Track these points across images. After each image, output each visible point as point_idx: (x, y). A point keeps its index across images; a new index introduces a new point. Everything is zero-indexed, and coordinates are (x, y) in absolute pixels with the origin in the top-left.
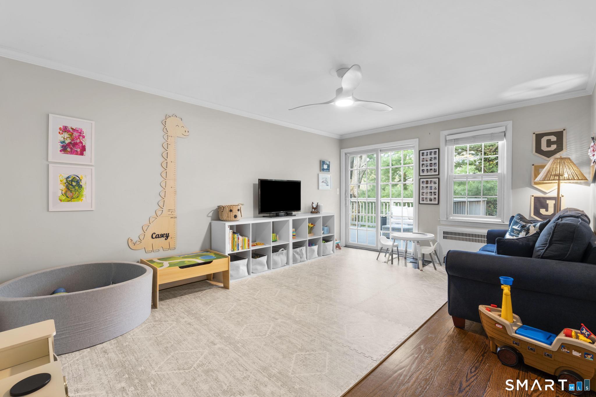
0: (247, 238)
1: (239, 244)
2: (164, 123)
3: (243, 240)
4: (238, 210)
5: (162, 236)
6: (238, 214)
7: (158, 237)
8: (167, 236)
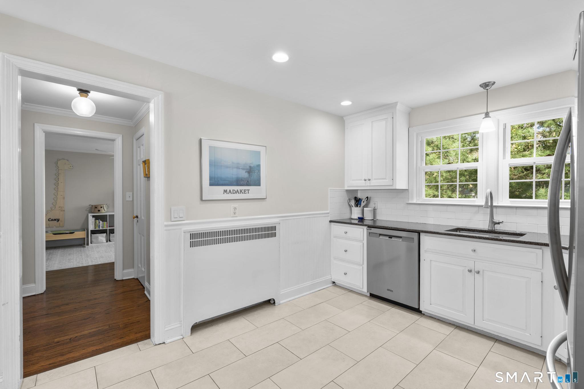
0: (106, 223)
1: (100, 225)
2: (56, 163)
3: (103, 224)
4: (101, 207)
5: (55, 220)
6: (101, 209)
7: (53, 220)
8: (58, 220)
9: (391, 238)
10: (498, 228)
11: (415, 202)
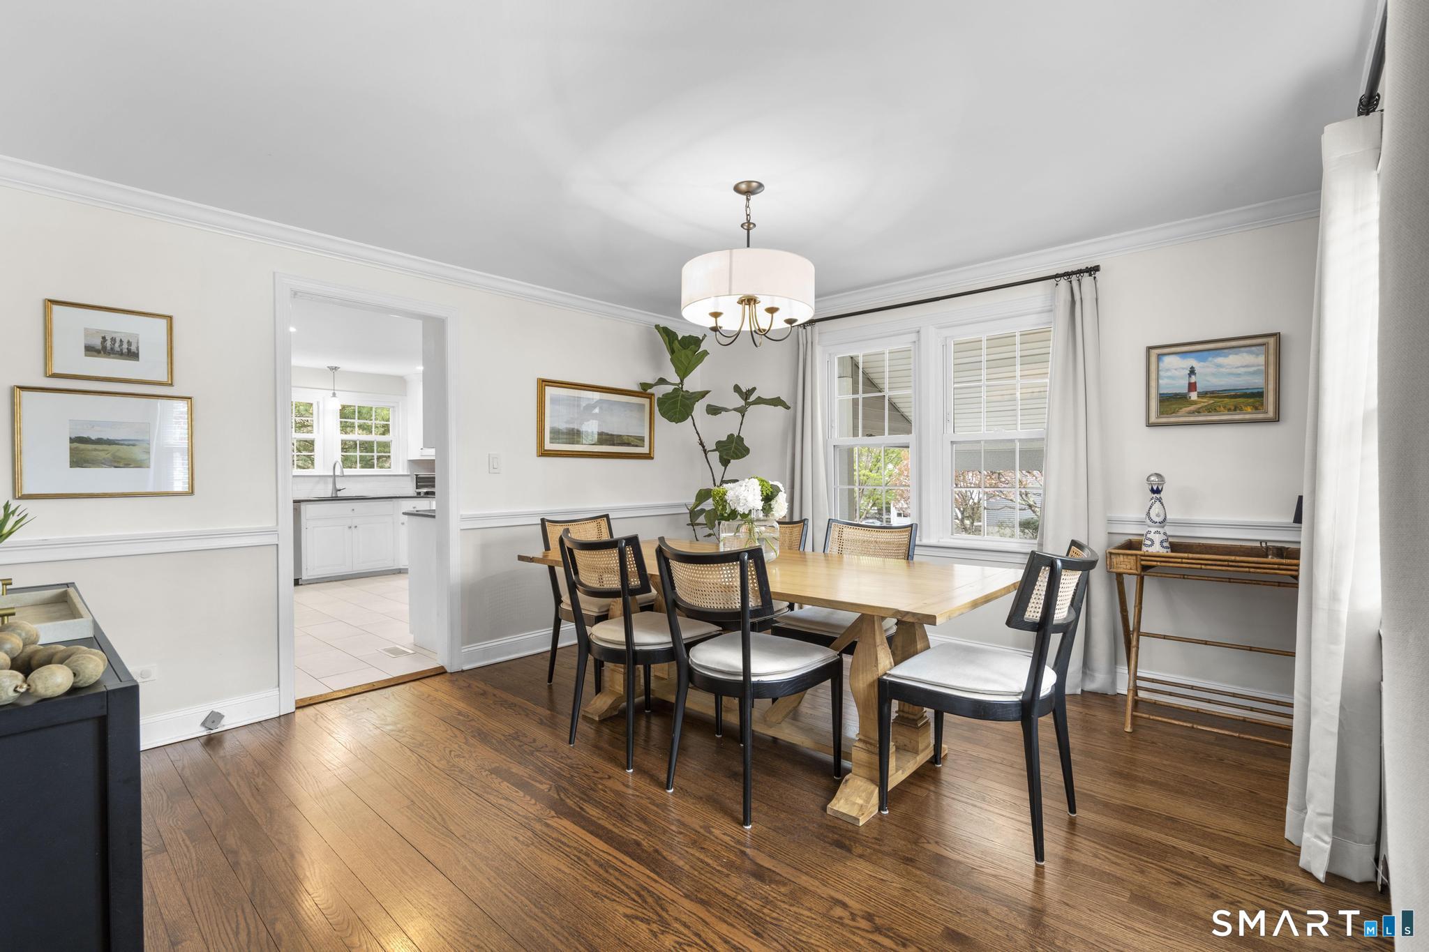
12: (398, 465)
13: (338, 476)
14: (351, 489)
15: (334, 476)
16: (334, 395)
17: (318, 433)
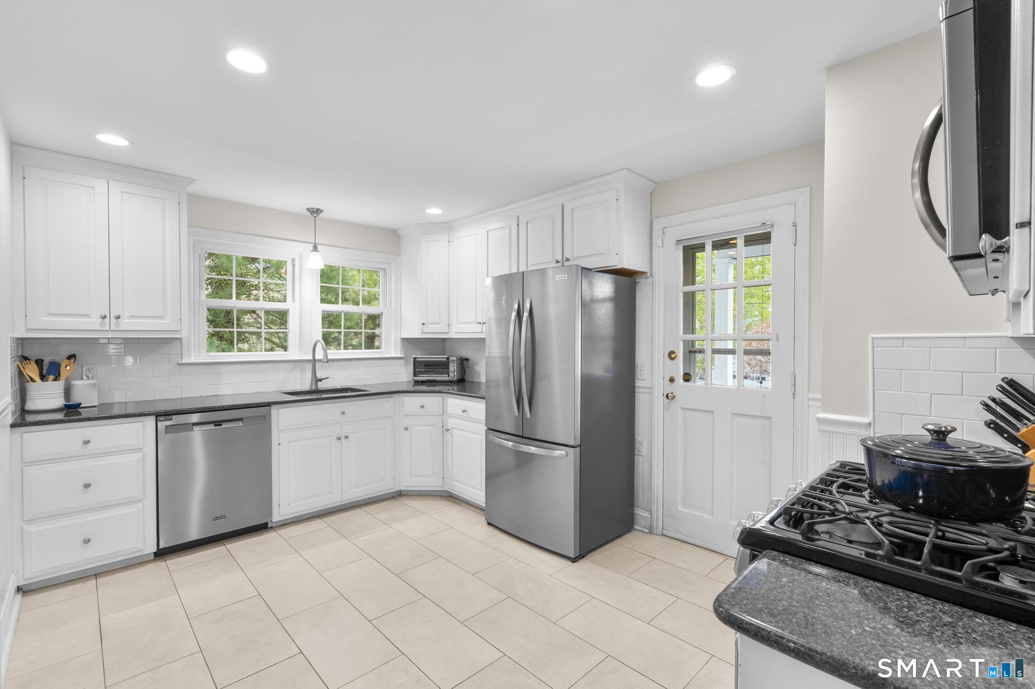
9: (221, 425)
10: (322, 386)
11: (192, 361)
12: (390, 346)
13: (320, 360)
14: (335, 378)
15: (314, 361)
16: (315, 248)
17: (293, 301)
